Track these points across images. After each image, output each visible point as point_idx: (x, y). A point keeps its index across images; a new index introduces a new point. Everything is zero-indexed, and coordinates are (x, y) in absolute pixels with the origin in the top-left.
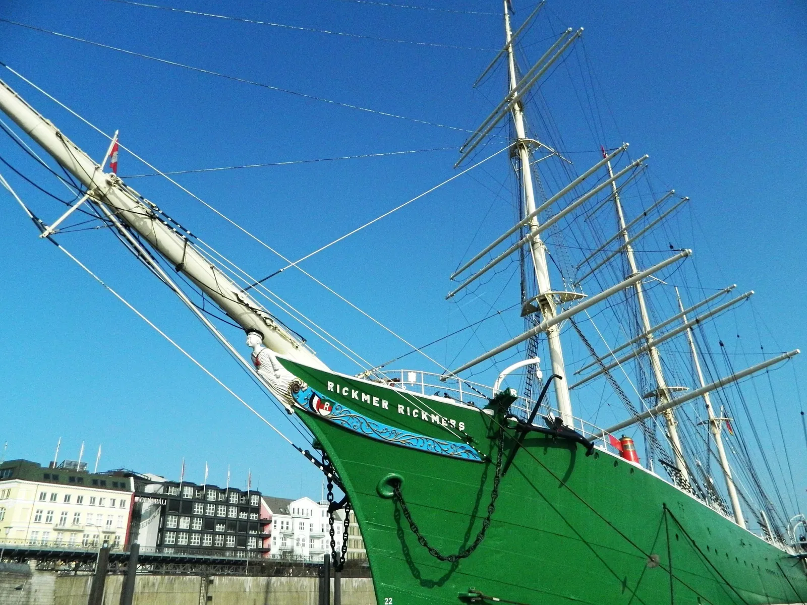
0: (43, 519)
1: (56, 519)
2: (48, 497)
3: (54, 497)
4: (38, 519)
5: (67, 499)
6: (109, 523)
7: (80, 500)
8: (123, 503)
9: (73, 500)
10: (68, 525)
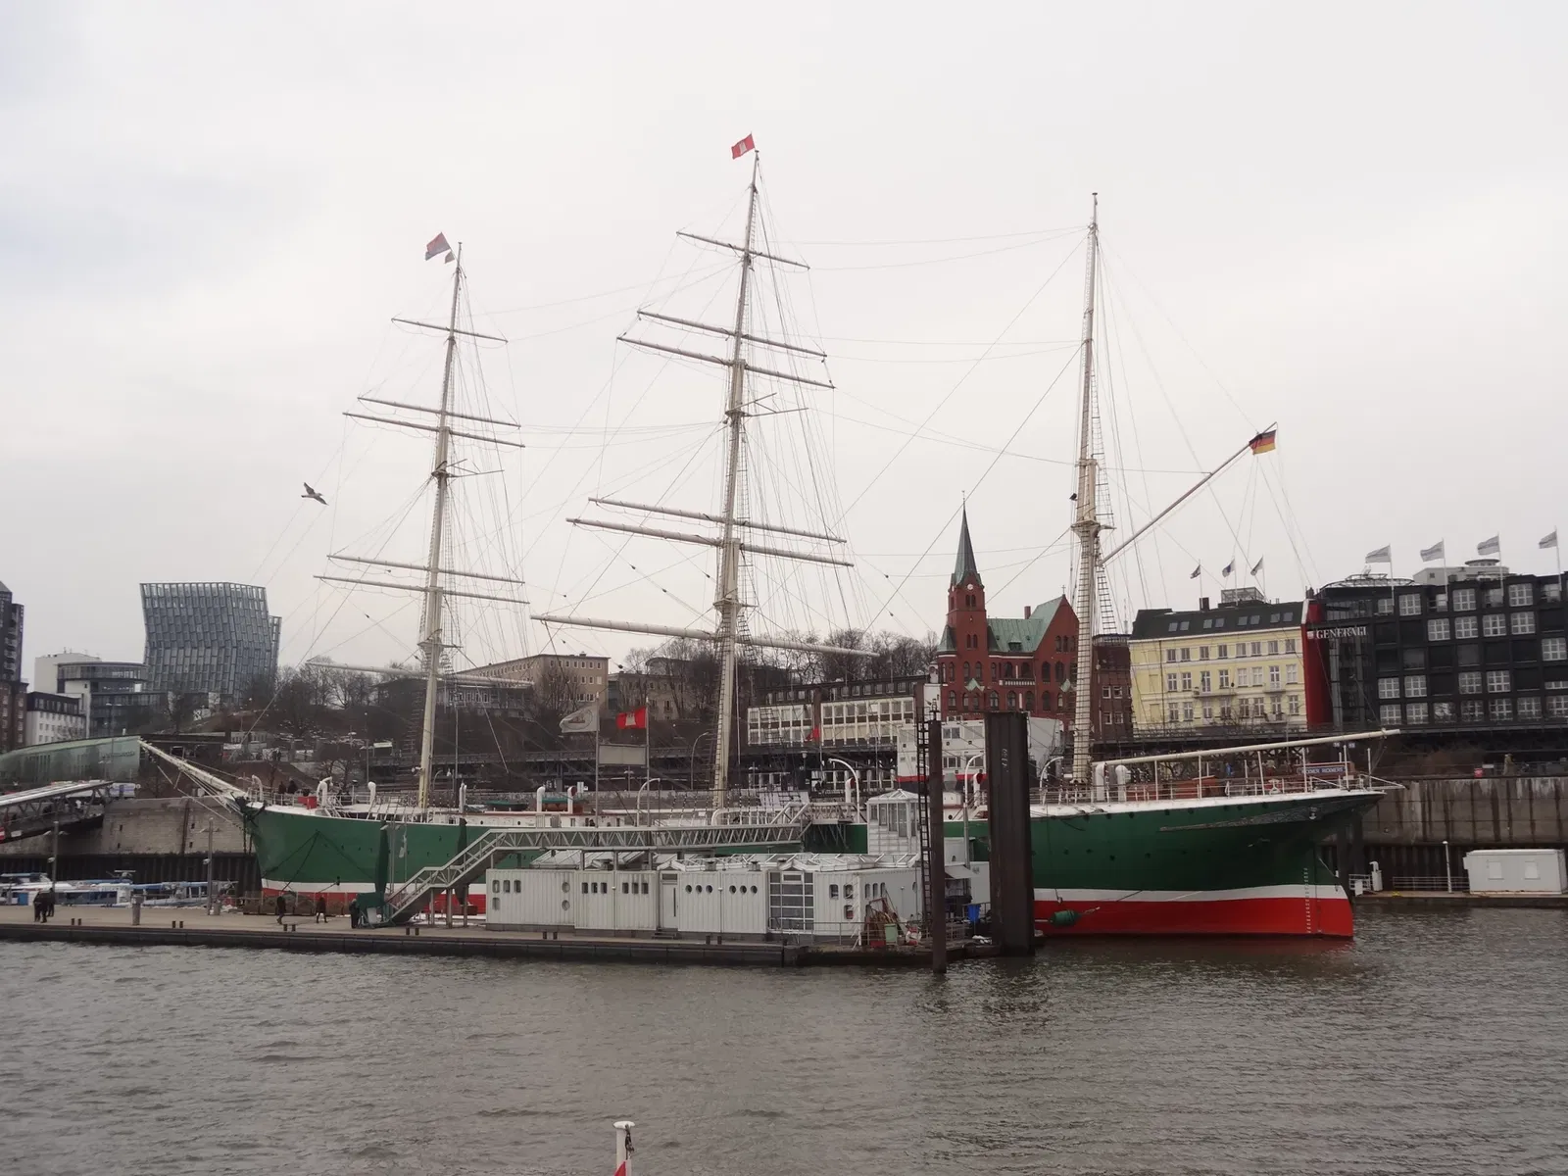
0: (1180, 687)
1: (1196, 681)
2: (1179, 655)
3: (1186, 654)
4: (1173, 687)
5: (1205, 653)
6: (1275, 678)
7: (1223, 652)
8: (1290, 644)
9: (1214, 653)
10: (1215, 689)
